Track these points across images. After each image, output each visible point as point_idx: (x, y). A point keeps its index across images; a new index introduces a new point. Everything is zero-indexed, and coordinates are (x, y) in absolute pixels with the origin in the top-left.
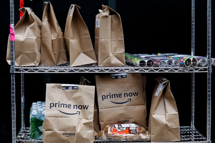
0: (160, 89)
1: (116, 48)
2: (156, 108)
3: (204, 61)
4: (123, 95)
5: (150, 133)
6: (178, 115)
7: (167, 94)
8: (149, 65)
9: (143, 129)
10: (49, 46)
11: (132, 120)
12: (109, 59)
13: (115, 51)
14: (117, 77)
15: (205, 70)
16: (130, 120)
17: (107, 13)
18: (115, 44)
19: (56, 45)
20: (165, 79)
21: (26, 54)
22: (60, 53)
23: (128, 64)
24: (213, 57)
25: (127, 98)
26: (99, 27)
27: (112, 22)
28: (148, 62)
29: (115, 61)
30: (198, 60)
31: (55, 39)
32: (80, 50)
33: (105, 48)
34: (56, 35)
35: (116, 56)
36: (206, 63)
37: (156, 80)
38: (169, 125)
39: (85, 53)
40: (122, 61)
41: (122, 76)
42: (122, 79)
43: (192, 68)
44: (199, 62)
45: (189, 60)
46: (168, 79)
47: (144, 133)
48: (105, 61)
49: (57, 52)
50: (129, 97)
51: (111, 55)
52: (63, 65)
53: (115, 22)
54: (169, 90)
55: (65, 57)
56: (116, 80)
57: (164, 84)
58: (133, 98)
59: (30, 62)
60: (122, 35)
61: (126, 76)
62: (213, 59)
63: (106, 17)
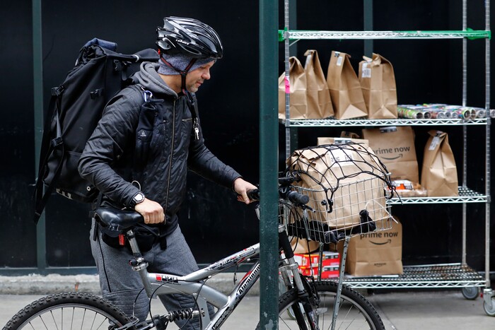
0: (436, 142)
1: (387, 99)
2: (433, 162)
3: (481, 113)
4: (393, 150)
5: (426, 189)
6: (456, 170)
7: (444, 147)
8: (426, 117)
9: (418, 185)
10: (316, 98)
11: (405, 177)
12: (381, 112)
13: (386, 103)
14: (386, 131)
15: (484, 121)
16: (402, 177)
17: (378, 62)
18: (386, 95)
19: (323, 97)
20: (441, 132)
21: (296, 107)
22: (326, 105)
23: (401, 117)
24: (491, 108)
25: (398, 154)
26: (370, 76)
27: (383, 71)
28: (426, 114)
29: (387, 113)
30: (477, 110)
31: (321, 90)
32: (349, 101)
33: (376, 99)
34: (323, 85)
35: (388, 108)
36: (484, 115)
37: (429, 133)
38: (448, 179)
39: (355, 105)
40: (394, 113)
41: (391, 130)
42: (392, 133)
43: (470, 120)
44: (477, 113)
45: (468, 112)
46: (444, 132)
47: (419, 189)
48: (377, 114)
49: (323, 105)
50: (400, 153)
51: (383, 107)
52: (331, 118)
53: (387, 71)
54: (447, 143)
55: (332, 110)
56: (386, 134)
57: (441, 138)
58: (404, 153)
59: (299, 115)
60: (394, 85)
61: (396, 130)
62: (492, 111)
63: (378, 66)
